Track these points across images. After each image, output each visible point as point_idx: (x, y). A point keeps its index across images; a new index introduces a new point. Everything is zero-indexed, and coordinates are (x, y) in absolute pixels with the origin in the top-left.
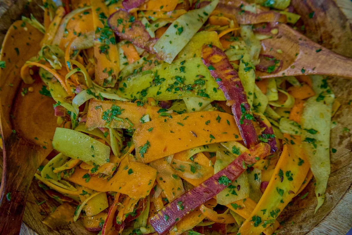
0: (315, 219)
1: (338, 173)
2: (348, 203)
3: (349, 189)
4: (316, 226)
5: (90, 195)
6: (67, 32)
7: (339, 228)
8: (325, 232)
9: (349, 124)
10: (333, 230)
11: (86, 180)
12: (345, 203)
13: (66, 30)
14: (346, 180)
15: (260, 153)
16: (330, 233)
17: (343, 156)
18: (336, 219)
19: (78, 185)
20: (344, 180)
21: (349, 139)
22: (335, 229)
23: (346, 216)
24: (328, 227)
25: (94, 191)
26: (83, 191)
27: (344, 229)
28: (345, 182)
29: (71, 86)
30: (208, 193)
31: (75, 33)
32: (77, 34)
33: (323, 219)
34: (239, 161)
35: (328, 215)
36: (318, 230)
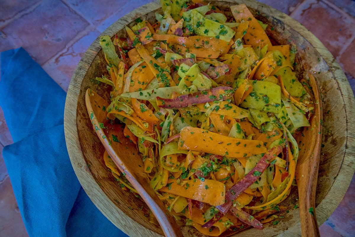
0: (321, 194)
1: (329, 161)
2: (340, 181)
3: (339, 172)
4: (323, 199)
5: (174, 198)
6: (133, 82)
7: (337, 198)
8: (329, 202)
9: (330, 127)
10: (333, 200)
11: (168, 188)
12: (338, 182)
13: (132, 81)
14: (335, 166)
15: (276, 152)
16: (332, 202)
17: (330, 149)
18: (334, 193)
19: (163, 192)
20: (334, 166)
21: (331, 137)
22: (335, 199)
23: (340, 190)
24: (331, 199)
25: (176, 196)
26: (169, 197)
27: (340, 198)
28: (335, 168)
29: (143, 123)
30: (248, 182)
31: (139, 83)
32: (142, 84)
33: (327, 194)
34: (263, 160)
35: (329, 191)
36: (325, 201)
